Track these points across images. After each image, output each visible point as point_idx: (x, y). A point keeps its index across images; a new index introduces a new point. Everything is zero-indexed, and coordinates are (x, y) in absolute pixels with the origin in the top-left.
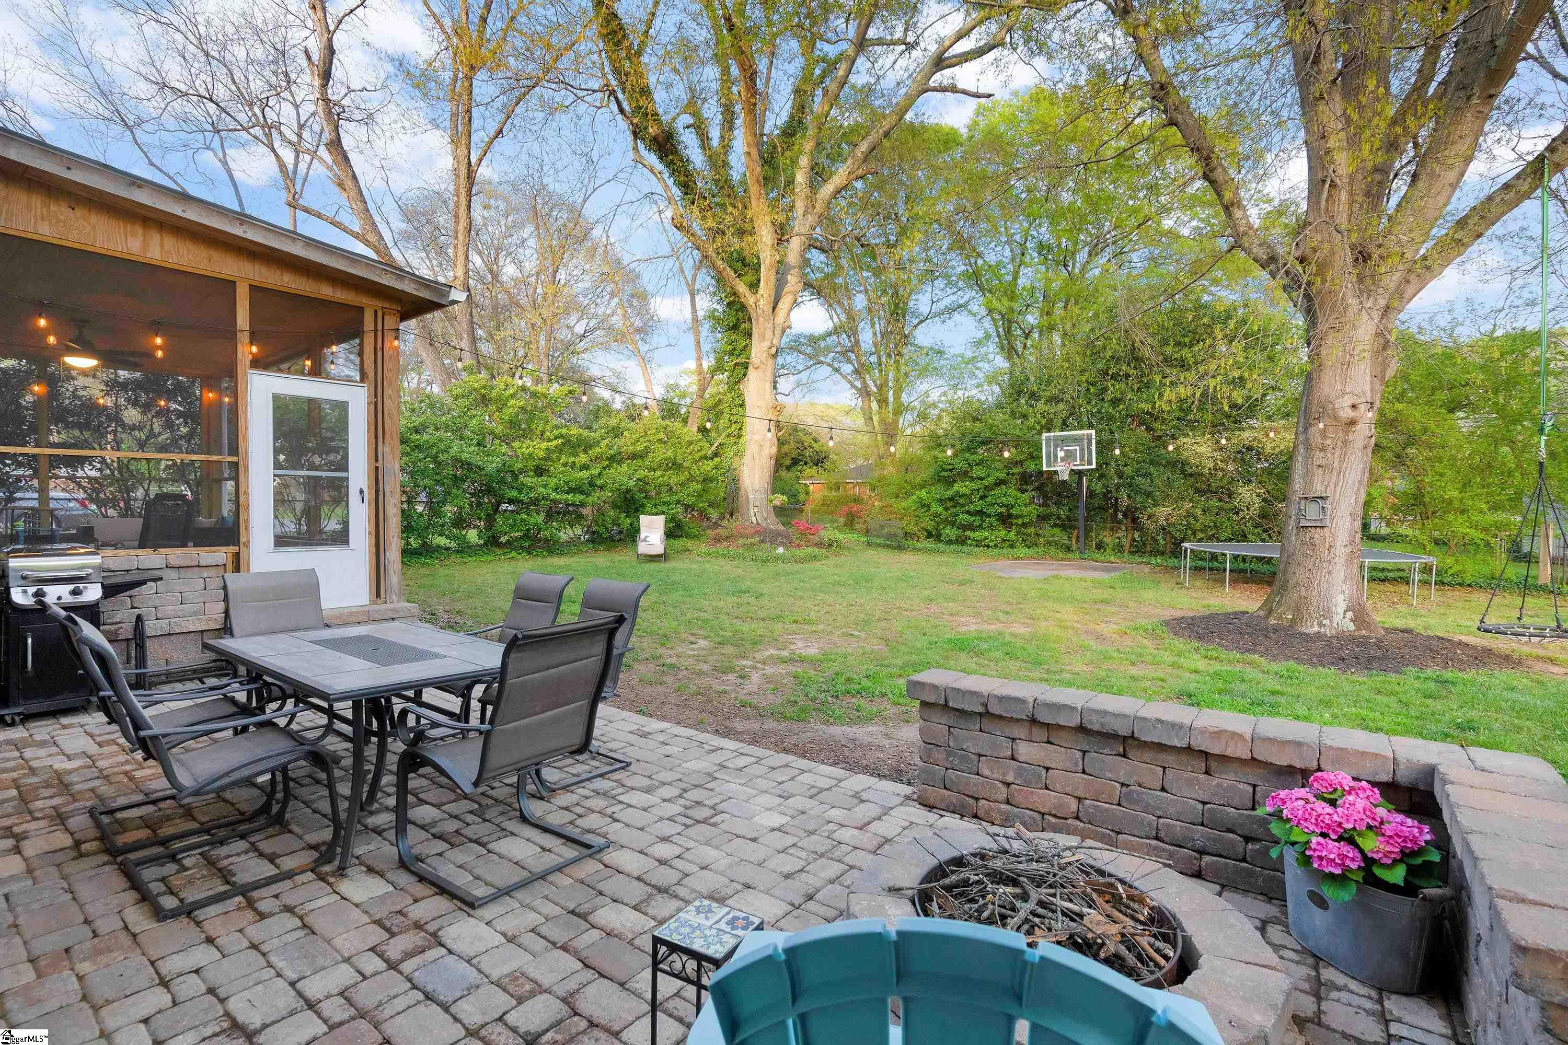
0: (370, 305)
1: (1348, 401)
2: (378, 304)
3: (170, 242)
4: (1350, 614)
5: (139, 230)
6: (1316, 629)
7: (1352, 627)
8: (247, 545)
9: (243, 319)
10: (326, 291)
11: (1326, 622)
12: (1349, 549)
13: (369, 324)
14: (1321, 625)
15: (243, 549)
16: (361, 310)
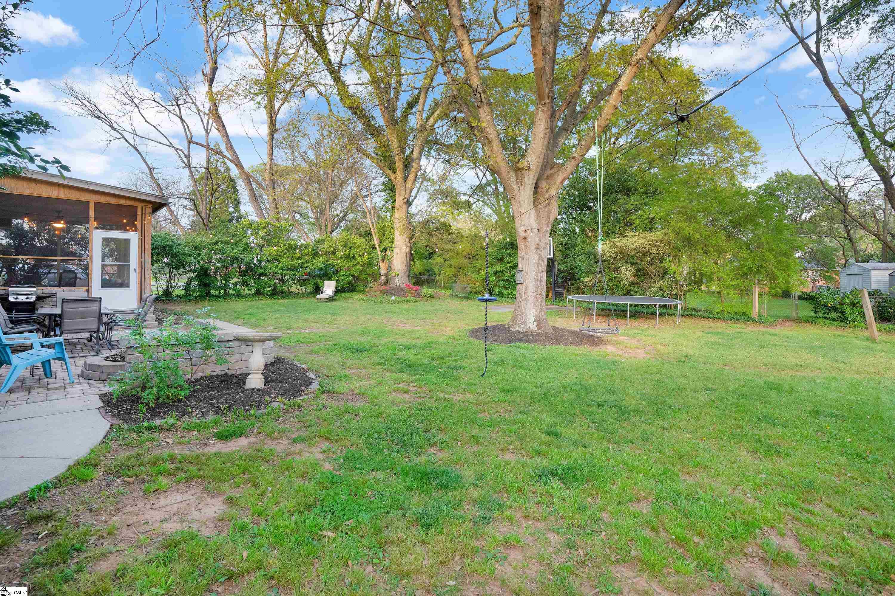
0: (140, 206)
1: (523, 229)
2: (143, 205)
3: (67, 191)
4: (535, 323)
5: (57, 188)
6: (517, 329)
7: (535, 328)
8: (91, 287)
9: (92, 213)
10: (123, 202)
11: (522, 326)
12: (535, 294)
13: (139, 212)
14: (520, 327)
15: (90, 288)
16: (137, 207)
